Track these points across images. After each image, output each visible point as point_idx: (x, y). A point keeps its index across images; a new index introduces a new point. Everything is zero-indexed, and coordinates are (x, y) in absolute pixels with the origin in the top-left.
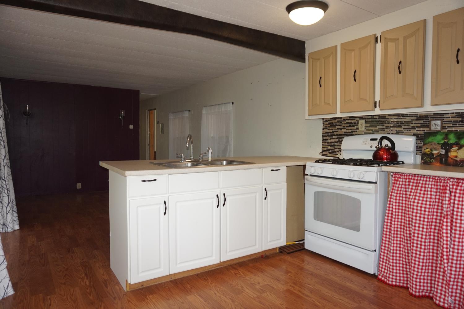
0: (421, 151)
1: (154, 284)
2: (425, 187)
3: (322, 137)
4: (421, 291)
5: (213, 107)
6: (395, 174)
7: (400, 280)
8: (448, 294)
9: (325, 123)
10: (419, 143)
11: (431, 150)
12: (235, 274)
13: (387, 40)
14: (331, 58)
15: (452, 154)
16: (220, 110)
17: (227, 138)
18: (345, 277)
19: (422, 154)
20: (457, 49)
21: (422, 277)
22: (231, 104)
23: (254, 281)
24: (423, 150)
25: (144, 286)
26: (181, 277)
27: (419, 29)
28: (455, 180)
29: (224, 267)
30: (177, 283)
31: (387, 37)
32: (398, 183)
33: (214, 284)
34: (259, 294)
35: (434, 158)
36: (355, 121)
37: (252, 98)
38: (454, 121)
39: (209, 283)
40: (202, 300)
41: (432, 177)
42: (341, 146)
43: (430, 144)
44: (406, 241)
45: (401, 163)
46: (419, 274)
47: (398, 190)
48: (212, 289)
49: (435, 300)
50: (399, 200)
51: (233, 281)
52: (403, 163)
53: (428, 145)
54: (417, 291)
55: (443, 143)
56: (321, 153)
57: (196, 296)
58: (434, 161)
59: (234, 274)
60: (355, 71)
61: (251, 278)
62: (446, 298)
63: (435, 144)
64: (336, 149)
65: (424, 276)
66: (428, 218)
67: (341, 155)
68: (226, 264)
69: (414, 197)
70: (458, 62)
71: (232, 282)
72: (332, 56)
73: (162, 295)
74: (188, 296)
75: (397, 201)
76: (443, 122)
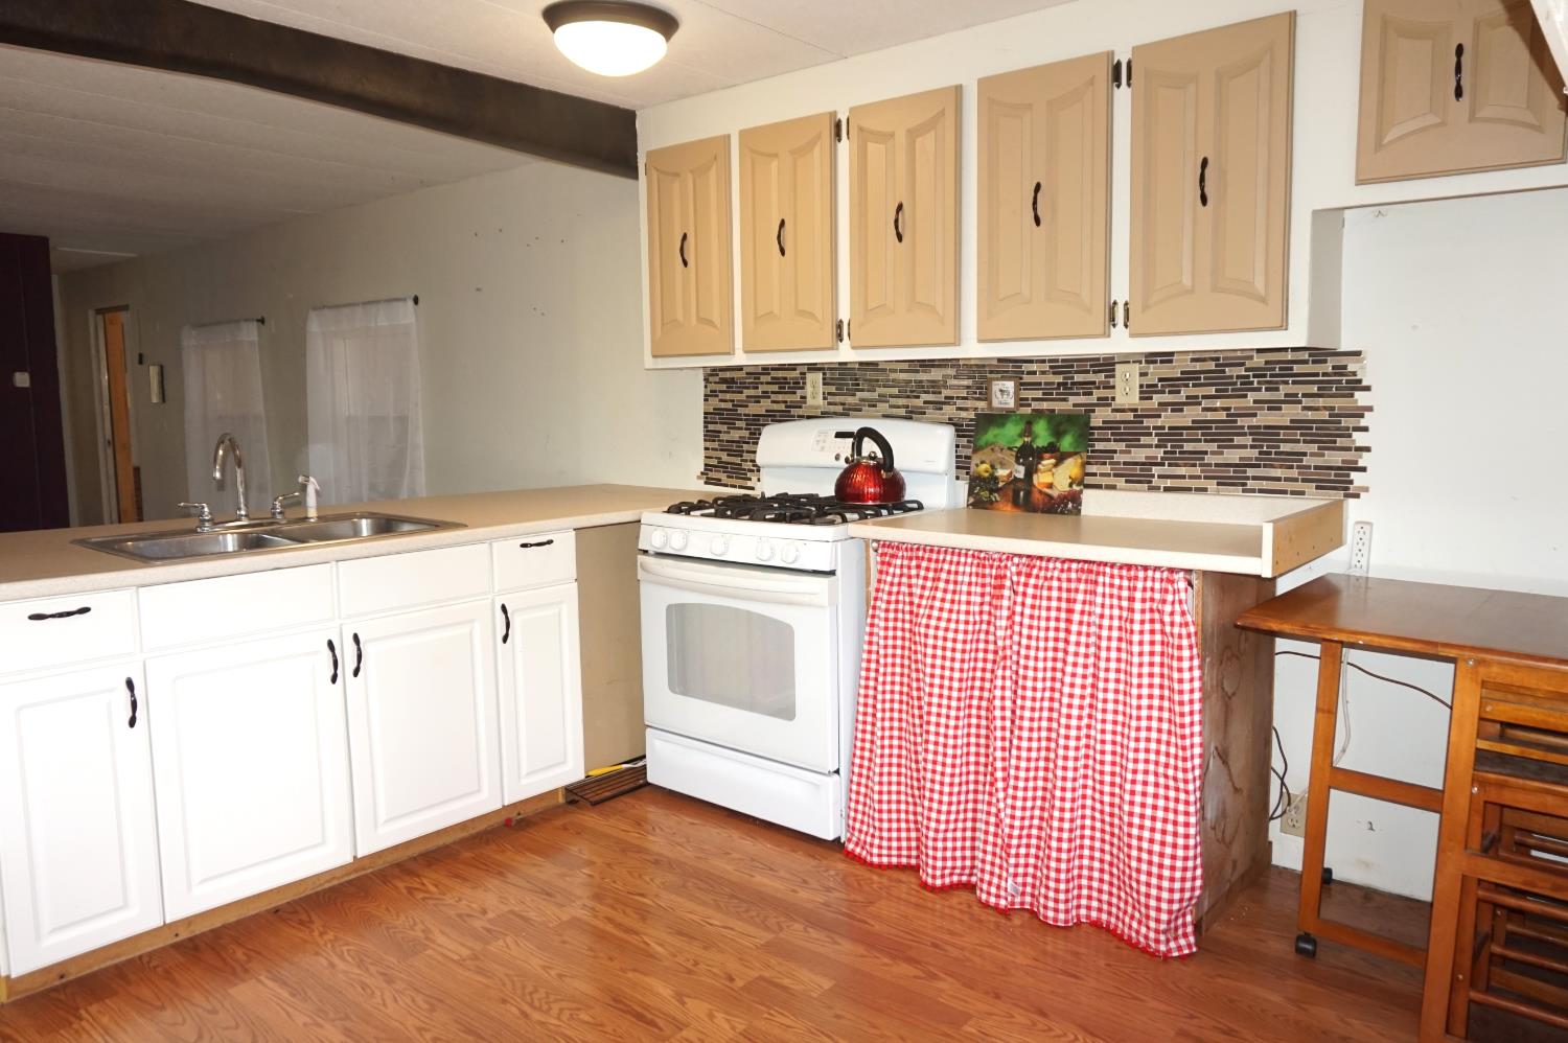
0: (968, 468)
1: (109, 963)
2: (956, 583)
3: (702, 425)
4: (947, 872)
5: (346, 311)
6: (884, 546)
7: (899, 849)
8: (1007, 871)
9: (711, 379)
10: (963, 447)
11: (993, 467)
12: (410, 890)
13: (865, 136)
14: (713, 173)
15: (1040, 479)
16: (373, 325)
17: (403, 421)
18: (753, 860)
19: (970, 479)
20: (1034, 185)
21: (950, 835)
22: (410, 303)
23: (469, 906)
24: (973, 467)
25: (71, 978)
26: (213, 927)
27: (942, 113)
28: (1024, 560)
29: (372, 873)
30: (196, 948)
31: (867, 124)
32: (891, 570)
33: (330, 935)
34: (478, 946)
35: (998, 490)
36: (796, 374)
37: (479, 286)
38: (1046, 384)
39: (316, 933)
40: (285, 994)
41: (970, 553)
42: (755, 452)
43: (989, 448)
44: (912, 738)
45: (915, 506)
46: (942, 827)
47: (890, 593)
48: (324, 951)
49: (978, 892)
50: (896, 620)
51: (398, 916)
52: (920, 507)
53: (985, 451)
54: (938, 873)
55: (1022, 447)
56: (702, 473)
57: (262, 983)
58: (998, 499)
59: (405, 891)
60: (782, 224)
61: (460, 900)
62: (1003, 884)
63: (1002, 450)
64: (746, 461)
65: (955, 830)
66: (962, 670)
67: (759, 480)
68: (381, 862)
69: (927, 611)
70: (1037, 221)
71: (395, 917)
72: (714, 167)
73: (138, 998)
74: (235, 985)
75: (891, 624)
76: (1021, 385)
